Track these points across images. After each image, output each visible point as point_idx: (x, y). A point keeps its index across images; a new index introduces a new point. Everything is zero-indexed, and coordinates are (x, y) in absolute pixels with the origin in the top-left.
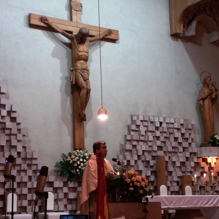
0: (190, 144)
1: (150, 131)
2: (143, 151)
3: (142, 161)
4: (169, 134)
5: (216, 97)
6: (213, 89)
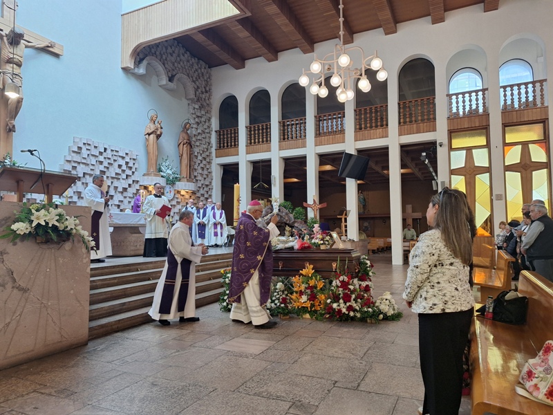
2: (84, 173)
3: (83, 183)
4: (113, 160)
5: (161, 133)
6: (159, 126)
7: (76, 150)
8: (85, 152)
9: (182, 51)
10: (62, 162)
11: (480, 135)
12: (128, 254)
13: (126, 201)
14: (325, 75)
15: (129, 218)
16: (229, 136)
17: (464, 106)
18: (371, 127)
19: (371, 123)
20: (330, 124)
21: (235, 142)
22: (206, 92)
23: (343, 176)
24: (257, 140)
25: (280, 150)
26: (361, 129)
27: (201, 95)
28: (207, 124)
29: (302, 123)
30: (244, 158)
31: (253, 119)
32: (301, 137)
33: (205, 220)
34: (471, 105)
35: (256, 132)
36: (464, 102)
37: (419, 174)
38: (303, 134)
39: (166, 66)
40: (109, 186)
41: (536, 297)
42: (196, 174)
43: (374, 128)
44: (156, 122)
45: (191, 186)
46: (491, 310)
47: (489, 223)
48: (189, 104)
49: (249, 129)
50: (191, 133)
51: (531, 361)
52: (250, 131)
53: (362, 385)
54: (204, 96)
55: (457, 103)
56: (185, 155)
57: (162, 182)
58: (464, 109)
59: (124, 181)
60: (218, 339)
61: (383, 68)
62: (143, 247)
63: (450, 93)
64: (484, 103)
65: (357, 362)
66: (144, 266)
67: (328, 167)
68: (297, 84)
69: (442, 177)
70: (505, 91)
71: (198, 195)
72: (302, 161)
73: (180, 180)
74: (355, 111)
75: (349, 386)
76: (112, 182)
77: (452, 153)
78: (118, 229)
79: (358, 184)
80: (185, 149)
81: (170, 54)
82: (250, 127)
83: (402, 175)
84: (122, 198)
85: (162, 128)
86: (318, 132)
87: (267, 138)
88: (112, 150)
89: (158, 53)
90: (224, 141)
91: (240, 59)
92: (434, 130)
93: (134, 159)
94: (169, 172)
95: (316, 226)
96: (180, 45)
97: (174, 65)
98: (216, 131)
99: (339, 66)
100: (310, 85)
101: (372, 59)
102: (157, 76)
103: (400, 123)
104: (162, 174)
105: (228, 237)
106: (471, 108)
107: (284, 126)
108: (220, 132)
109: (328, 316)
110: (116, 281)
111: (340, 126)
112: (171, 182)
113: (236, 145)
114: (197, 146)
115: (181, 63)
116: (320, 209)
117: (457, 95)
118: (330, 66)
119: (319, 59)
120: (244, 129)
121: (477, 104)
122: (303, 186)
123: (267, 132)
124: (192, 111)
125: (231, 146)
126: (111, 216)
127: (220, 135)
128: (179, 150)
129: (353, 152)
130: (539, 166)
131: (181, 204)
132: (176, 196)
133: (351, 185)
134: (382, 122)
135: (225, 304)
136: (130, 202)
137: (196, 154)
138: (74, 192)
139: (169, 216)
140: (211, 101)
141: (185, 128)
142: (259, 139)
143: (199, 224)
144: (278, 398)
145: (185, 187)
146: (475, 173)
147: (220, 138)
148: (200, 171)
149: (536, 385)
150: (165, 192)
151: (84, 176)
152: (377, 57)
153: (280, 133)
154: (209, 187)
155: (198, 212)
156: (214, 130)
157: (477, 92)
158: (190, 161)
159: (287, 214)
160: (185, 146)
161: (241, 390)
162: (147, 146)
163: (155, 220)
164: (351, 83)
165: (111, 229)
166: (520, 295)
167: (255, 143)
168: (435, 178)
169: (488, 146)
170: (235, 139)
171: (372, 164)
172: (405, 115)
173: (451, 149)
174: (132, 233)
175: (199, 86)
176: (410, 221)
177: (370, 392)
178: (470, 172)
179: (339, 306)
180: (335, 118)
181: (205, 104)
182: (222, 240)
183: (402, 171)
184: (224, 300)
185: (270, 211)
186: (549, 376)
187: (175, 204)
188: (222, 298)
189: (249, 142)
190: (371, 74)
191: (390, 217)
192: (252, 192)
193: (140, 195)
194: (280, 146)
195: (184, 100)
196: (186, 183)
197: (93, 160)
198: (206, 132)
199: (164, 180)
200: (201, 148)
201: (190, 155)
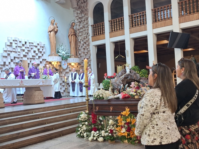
0: (43, 55)
1: (19, 47)
2: (15, 57)
3: (14, 63)
4: (30, 49)
5: (57, 30)
6: (56, 26)
7: (9, 44)
8: (14, 45)
10: (2, 52)
16: (99, 27)
21: (103, 31)
22: (84, 2)
23: (172, 47)
24: (116, 29)
25: (130, 33)
27: (81, 5)
28: (86, 22)
29: (144, 15)
30: (108, 40)
32: (144, 24)
33: (83, 81)
35: (115, 24)
38: (145, 22)
40: (29, 64)
42: (80, 52)
44: (54, 24)
45: (77, 60)
48: (74, 11)
49: (111, 22)
50: (76, 28)
52: (112, 23)
56: (72, 42)
59: (37, 60)
73: (70, 57)
76: (31, 61)
80: (72, 38)
82: (112, 21)
86: (154, 20)
87: (122, 27)
88: (30, 43)
90: (96, 31)
93: (43, 47)
94: (63, 52)
98: (91, 26)
104: (59, 54)
107: (132, 18)
108: (94, 26)
111: (169, 15)
112: (65, 58)
113: (103, 33)
114: (80, 36)
120: (108, 22)
123: (122, 23)
124: (76, 15)
125: (101, 34)
126: (22, 82)
127: (94, 28)
128: (69, 39)
129: (179, 31)
137: (80, 40)
140: (88, 7)
141: (72, 26)
142: (117, 28)
145: (73, 61)
148: (82, 50)
150: (62, 65)
151: (14, 59)
154: (89, 60)
156: (90, 25)
158: (76, 45)
160: (72, 36)
162: (50, 39)
167: (115, 30)
170: (103, 29)
174: (36, 91)
180: (165, 9)
181: (84, 10)
185: (124, 73)
187: (68, 71)
189: (111, 30)
194: (130, 31)
195: (71, 9)
196: (74, 58)
197: (19, 50)
198: (85, 27)
199: (60, 58)
200: (83, 37)
201: (76, 41)
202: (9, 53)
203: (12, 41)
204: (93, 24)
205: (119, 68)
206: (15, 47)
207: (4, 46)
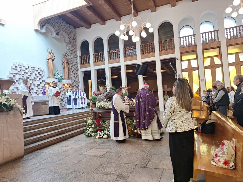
0: (42, 77)
1: (23, 70)
2: (19, 79)
3: (19, 83)
4: (32, 72)
5: (54, 59)
6: (53, 55)
7: (15, 68)
8: (19, 69)
9: (62, 21)
10: (8, 74)
11: (193, 54)
12: (41, 114)
13: (39, 90)
14: (126, 30)
15: (41, 98)
16: (86, 58)
17: (186, 42)
18: (148, 53)
19: (148, 51)
20: (130, 52)
21: (88, 61)
22: (74, 39)
23: (137, 74)
24: (98, 60)
25: (109, 64)
26: (143, 53)
27: (72, 41)
28: (75, 54)
29: (118, 52)
30: (93, 68)
31: (96, 51)
32: (118, 58)
33: (77, 97)
34: (189, 42)
35: (98, 56)
36: (186, 40)
37: (169, 72)
38: (118, 57)
39: (55, 28)
40: (31, 84)
41: (218, 122)
42: (71, 76)
43: (149, 53)
44: (52, 54)
45: (70, 82)
46: (200, 129)
47: (199, 91)
48: (66, 45)
49: (95, 55)
50: (68, 58)
51: (217, 150)
52: (95, 56)
53: (148, 165)
54: (73, 41)
55: (183, 41)
56: (66, 68)
57: (56, 81)
58: (186, 43)
59: (38, 81)
60: (84, 150)
61: (151, 27)
62: (48, 111)
63: (180, 37)
64: (194, 41)
65: (145, 155)
66: (49, 119)
67: (130, 71)
68: (115, 35)
69: (178, 73)
70: (203, 35)
71: (73, 85)
72: (119, 68)
73: (64, 79)
74: (140, 46)
75: (142, 166)
76: (32, 82)
77: (182, 62)
78: (36, 103)
79: (144, 77)
80: (66, 65)
81: (57, 23)
82: (95, 54)
83: (162, 72)
84: (37, 89)
85: (54, 56)
86: (125, 56)
87: (103, 59)
88: (32, 67)
89: (51, 22)
90: (83, 61)
91: (89, 24)
92: (174, 53)
93: (42, 71)
94: (59, 76)
95: (126, 97)
96: (61, 19)
97: (58, 28)
98: (80, 57)
99: (132, 27)
100: (120, 35)
101: (146, 23)
102: (51, 33)
103: (160, 50)
104: (56, 77)
105: (87, 104)
106: (189, 43)
107: (110, 53)
108: (81, 57)
109: (132, 136)
110: (36, 127)
111: (134, 53)
112: (60, 80)
113: (89, 63)
114: (71, 64)
115: (62, 27)
116: (128, 89)
117: (183, 37)
118: (128, 26)
119: (124, 23)
120: (92, 55)
121: (192, 41)
122: (120, 79)
123: (102, 56)
124: (68, 48)
125: (87, 63)
126: (32, 98)
127: (81, 58)
128: (63, 66)
129: (141, 64)
130: (218, 66)
131: (65, 90)
132: (63, 87)
133: (141, 78)
134: (152, 50)
135: (87, 134)
136: (41, 91)
137: (71, 67)
138: (15, 87)
139: (60, 96)
140: (77, 43)
141: (65, 56)
142: (99, 59)
143: (74, 99)
144: (111, 174)
145: (66, 82)
146: (192, 70)
147: (82, 60)
148: (73, 75)
149: (219, 160)
150: (58, 85)
151: (19, 80)
152: (148, 22)
153: (108, 57)
154: (78, 82)
155: (73, 93)
156: (78, 56)
157: (191, 36)
158: (68, 70)
159: (113, 92)
160: (66, 64)
161: (95, 172)
162: (48, 65)
163: (53, 98)
164: (138, 34)
165: (33, 103)
166: (212, 122)
167: (97, 61)
168: (176, 73)
169: (197, 58)
170: (88, 60)
171: (149, 69)
172: (162, 47)
173: (182, 60)
174: (43, 105)
175: (71, 37)
176: (166, 92)
177: (151, 168)
178: (190, 70)
179: (137, 131)
180: (132, 49)
181: (74, 45)
182: (85, 105)
183: (162, 71)
184: (87, 132)
185: (106, 91)
186: (224, 156)
187: (63, 90)
188: (85, 131)
189: (95, 61)
190: (146, 30)
191: (157, 91)
192: (97, 83)
193: (45, 87)
194: (109, 62)
195: (64, 43)
196: (67, 80)
197: (23, 72)
198: (75, 57)
199: (57, 79)
200: (73, 65)
201: (68, 68)
202: (15, 75)
203: (17, 66)
204: (81, 56)
205: (101, 88)
206: (19, 71)
207: (10, 69)
